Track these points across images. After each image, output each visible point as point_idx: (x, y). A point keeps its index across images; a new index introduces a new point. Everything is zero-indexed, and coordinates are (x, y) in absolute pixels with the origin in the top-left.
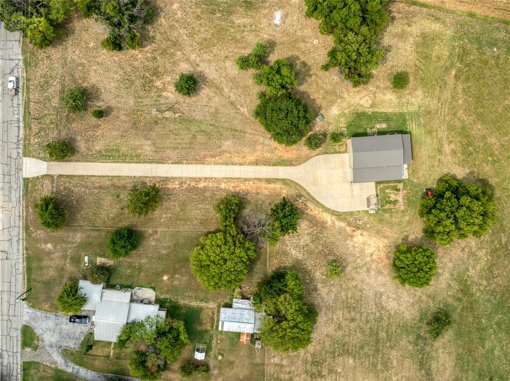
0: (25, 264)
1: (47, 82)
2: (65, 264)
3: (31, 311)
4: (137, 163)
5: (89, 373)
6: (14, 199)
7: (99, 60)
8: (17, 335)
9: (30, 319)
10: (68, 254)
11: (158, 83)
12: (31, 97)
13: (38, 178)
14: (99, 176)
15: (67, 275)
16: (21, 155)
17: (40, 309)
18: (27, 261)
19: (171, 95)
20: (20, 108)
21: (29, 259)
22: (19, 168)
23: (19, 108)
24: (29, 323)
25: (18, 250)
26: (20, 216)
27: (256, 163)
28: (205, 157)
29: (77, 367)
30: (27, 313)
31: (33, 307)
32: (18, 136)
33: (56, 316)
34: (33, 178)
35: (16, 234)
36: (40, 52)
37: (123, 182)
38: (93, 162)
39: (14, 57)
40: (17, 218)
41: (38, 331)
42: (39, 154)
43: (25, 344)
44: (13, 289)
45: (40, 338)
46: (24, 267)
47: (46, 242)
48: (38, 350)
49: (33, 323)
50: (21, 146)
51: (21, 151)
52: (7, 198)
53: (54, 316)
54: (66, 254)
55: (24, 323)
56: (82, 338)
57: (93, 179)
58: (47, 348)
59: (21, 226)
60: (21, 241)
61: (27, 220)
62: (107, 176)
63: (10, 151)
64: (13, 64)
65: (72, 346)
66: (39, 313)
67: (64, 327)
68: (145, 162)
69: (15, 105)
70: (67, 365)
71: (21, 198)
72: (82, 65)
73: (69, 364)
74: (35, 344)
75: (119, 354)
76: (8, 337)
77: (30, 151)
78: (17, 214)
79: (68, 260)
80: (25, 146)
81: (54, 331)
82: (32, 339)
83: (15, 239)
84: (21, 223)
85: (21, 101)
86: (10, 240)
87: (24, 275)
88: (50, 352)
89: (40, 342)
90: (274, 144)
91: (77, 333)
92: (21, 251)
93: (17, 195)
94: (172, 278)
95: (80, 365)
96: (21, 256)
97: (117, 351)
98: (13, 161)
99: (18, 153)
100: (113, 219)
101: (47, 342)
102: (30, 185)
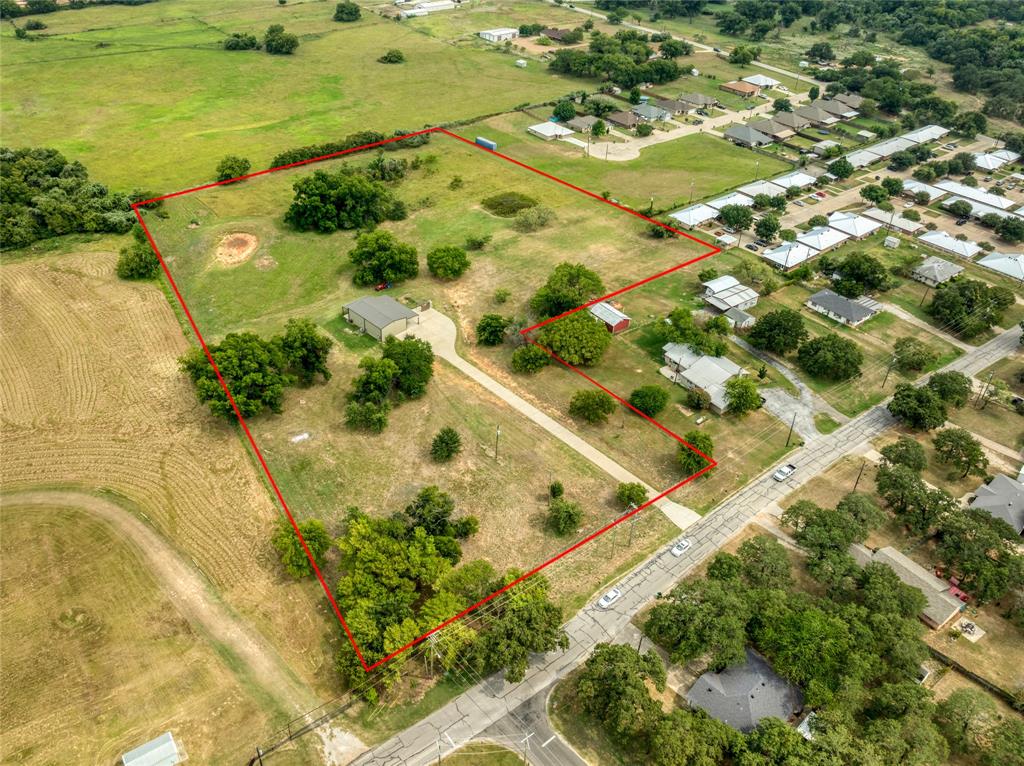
1: (578, 568)
3: (804, 436)
4: (567, 446)
5: (785, 373)
7: (497, 541)
8: (838, 434)
9: (811, 433)
11: (468, 478)
14: (616, 462)
16: (683, 534)
17: (792, 430)
19: (467, 462)
20: (636, 571)
22: (697, 526)
23: (639, 572)
24: (815, 431)
29: (793, 382)
30: (809, 438)
31: (799, 437)
33: (777, 416)
34: (690, 509)
37: (599, 444)
38: (609, 475)
41: (810, 421)
42: (660, 520)
43: (836, 424)
45: (813, 417)
47: (731, 460)
48: (824, 412)
49: (810, 428)
50: (675, 540)
51: (680, 537)
53: (781, 417)
55: (821, 435)
57: (625, 465)
58: (811, 407)
59: (746, 489)
60: (760, 479)
61: (735, 488)
62: (607, 457)
65: (782, 392)
66: (797, 429)
67: (777, 406)
68: (559, 440)
69: (640, 577)
70: (802, 388)
71: (722, 505)
72: (520, 551)
73: (799, 387)
74: (822, 417)
76: (850, 439)
77: (670, 530)
78: (742, 499)
80: (670, 538)
81: (792, 410)
82: (824, 422)
84: (744, 490)
85: (630, 575)
88: (811, 403)
89: (815, 414)
93: (724, 510)
94: (633, 368)
95: (788, 381)
100: (639, 428)
101: (808, 409)
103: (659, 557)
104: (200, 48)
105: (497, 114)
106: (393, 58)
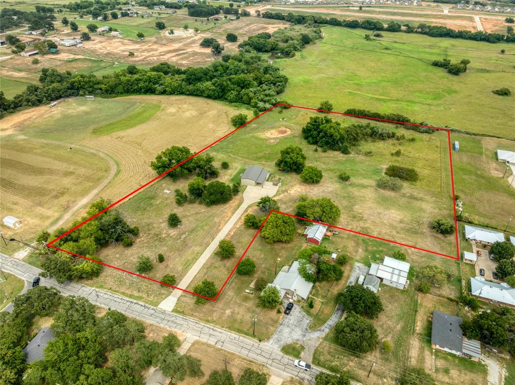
0: (233, 332)
2: (246, 306)
3: (271, 341)
4: (201, 255)
5: (333, 319)
6: (182, 322)
8: (287, 358)
9: (278, 344)
10: (239, 302)
11: (164, 236)
12: (123, 291)
13: (177, 303)
14: (198, 273)
15: (254, 308)
16: (155, 308)
17: (272, 334)
18: (231, 330)
19: (173, 232)
20: (125, 299)
21: (231, 328)
22: (163, 312)
24: (281, 346)
25: (221, 333)
26: (196, 323)
27: (233, 213)
28: (217, 229)
29: (326, 325)
30: (272, 344)
31: (268, 339)
32: (142, 305)
33: (281, 324)
34: (175, 306)
35: (208, 329)
36: (99, 279)
37: (209, 263)
38: (187, 273)
39: (90, 292)
40: (197, 325)
41: (289, 341)
42: (162, 298)
43: (297, 356)
44: (249, 347)
45: (295, 342)
46: (235, 334)
48: (305, 347)
49: (282, 343)
50: (149, 306)
51: (152, 307)
52: (179, 327)
53: (281, 326)
54: (239, 303)
55: (279, 349)
56: (304, 313)
57: (198, 276)
58: (305, 339)
59: (204, 324)
60: (215, 328)
61: (201, 319)
62: (200, 269)
63: (147, 313)
64: (94, 293)
65: (308, 321)
66: (275, 336)
67: (291, 322)
68: (204, 251)
70: (323, 331)
71: (184, 317)
73: (322, 329)
74: (299, 347)
75: (322, 296)
76: (287, 366)
77: (156, 302)
79: (244, 303)
80: (150, 304)
81: (293, 330)
82: (294, 349)
83: (211, 332)
84: (201, 323)
86: (210, 335)
87: (241, 336)
88: (309, 338)
89: (299, 342)
90: (227, 205)
91: (299, 315)
92: (223, 331)
93: (181, 319)
94: (280, 257)
95: (325, 322)
96: (226, 332)
97: (320, 296)
98: (156, 314)
99: (152, 309)
100: (229, 272)
101: (300, 338)
102: (179, 309)
103: (136, 303)
104: (422, 61)
105: (499, 138)
106: (504, 93)
